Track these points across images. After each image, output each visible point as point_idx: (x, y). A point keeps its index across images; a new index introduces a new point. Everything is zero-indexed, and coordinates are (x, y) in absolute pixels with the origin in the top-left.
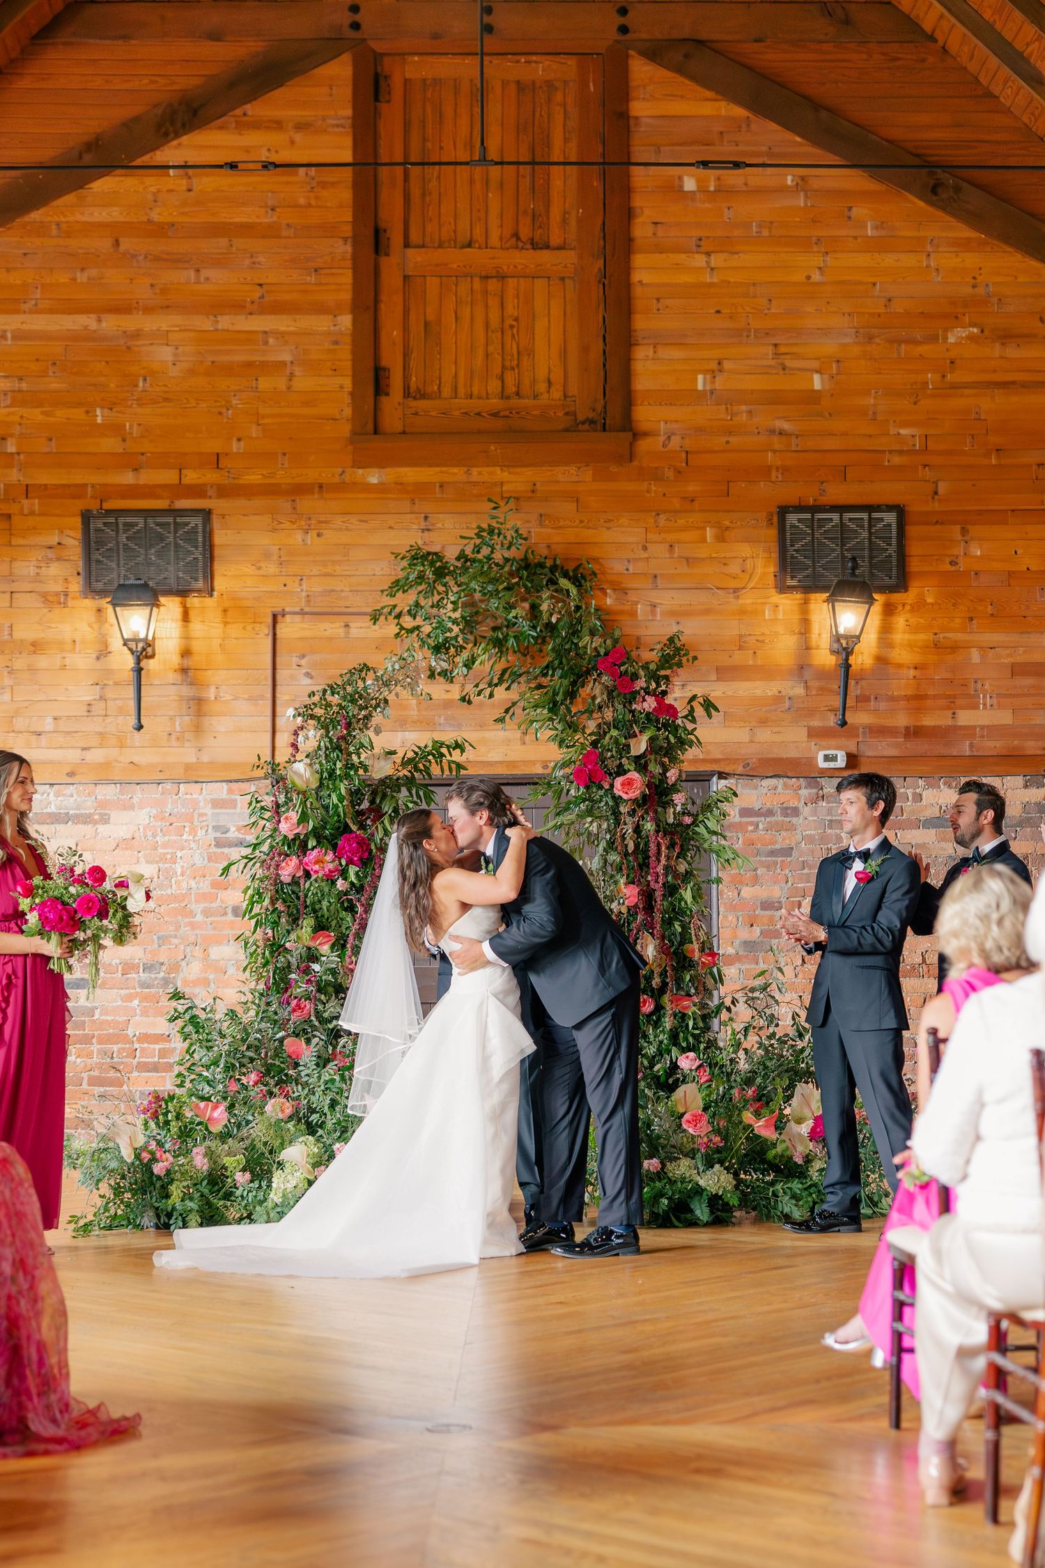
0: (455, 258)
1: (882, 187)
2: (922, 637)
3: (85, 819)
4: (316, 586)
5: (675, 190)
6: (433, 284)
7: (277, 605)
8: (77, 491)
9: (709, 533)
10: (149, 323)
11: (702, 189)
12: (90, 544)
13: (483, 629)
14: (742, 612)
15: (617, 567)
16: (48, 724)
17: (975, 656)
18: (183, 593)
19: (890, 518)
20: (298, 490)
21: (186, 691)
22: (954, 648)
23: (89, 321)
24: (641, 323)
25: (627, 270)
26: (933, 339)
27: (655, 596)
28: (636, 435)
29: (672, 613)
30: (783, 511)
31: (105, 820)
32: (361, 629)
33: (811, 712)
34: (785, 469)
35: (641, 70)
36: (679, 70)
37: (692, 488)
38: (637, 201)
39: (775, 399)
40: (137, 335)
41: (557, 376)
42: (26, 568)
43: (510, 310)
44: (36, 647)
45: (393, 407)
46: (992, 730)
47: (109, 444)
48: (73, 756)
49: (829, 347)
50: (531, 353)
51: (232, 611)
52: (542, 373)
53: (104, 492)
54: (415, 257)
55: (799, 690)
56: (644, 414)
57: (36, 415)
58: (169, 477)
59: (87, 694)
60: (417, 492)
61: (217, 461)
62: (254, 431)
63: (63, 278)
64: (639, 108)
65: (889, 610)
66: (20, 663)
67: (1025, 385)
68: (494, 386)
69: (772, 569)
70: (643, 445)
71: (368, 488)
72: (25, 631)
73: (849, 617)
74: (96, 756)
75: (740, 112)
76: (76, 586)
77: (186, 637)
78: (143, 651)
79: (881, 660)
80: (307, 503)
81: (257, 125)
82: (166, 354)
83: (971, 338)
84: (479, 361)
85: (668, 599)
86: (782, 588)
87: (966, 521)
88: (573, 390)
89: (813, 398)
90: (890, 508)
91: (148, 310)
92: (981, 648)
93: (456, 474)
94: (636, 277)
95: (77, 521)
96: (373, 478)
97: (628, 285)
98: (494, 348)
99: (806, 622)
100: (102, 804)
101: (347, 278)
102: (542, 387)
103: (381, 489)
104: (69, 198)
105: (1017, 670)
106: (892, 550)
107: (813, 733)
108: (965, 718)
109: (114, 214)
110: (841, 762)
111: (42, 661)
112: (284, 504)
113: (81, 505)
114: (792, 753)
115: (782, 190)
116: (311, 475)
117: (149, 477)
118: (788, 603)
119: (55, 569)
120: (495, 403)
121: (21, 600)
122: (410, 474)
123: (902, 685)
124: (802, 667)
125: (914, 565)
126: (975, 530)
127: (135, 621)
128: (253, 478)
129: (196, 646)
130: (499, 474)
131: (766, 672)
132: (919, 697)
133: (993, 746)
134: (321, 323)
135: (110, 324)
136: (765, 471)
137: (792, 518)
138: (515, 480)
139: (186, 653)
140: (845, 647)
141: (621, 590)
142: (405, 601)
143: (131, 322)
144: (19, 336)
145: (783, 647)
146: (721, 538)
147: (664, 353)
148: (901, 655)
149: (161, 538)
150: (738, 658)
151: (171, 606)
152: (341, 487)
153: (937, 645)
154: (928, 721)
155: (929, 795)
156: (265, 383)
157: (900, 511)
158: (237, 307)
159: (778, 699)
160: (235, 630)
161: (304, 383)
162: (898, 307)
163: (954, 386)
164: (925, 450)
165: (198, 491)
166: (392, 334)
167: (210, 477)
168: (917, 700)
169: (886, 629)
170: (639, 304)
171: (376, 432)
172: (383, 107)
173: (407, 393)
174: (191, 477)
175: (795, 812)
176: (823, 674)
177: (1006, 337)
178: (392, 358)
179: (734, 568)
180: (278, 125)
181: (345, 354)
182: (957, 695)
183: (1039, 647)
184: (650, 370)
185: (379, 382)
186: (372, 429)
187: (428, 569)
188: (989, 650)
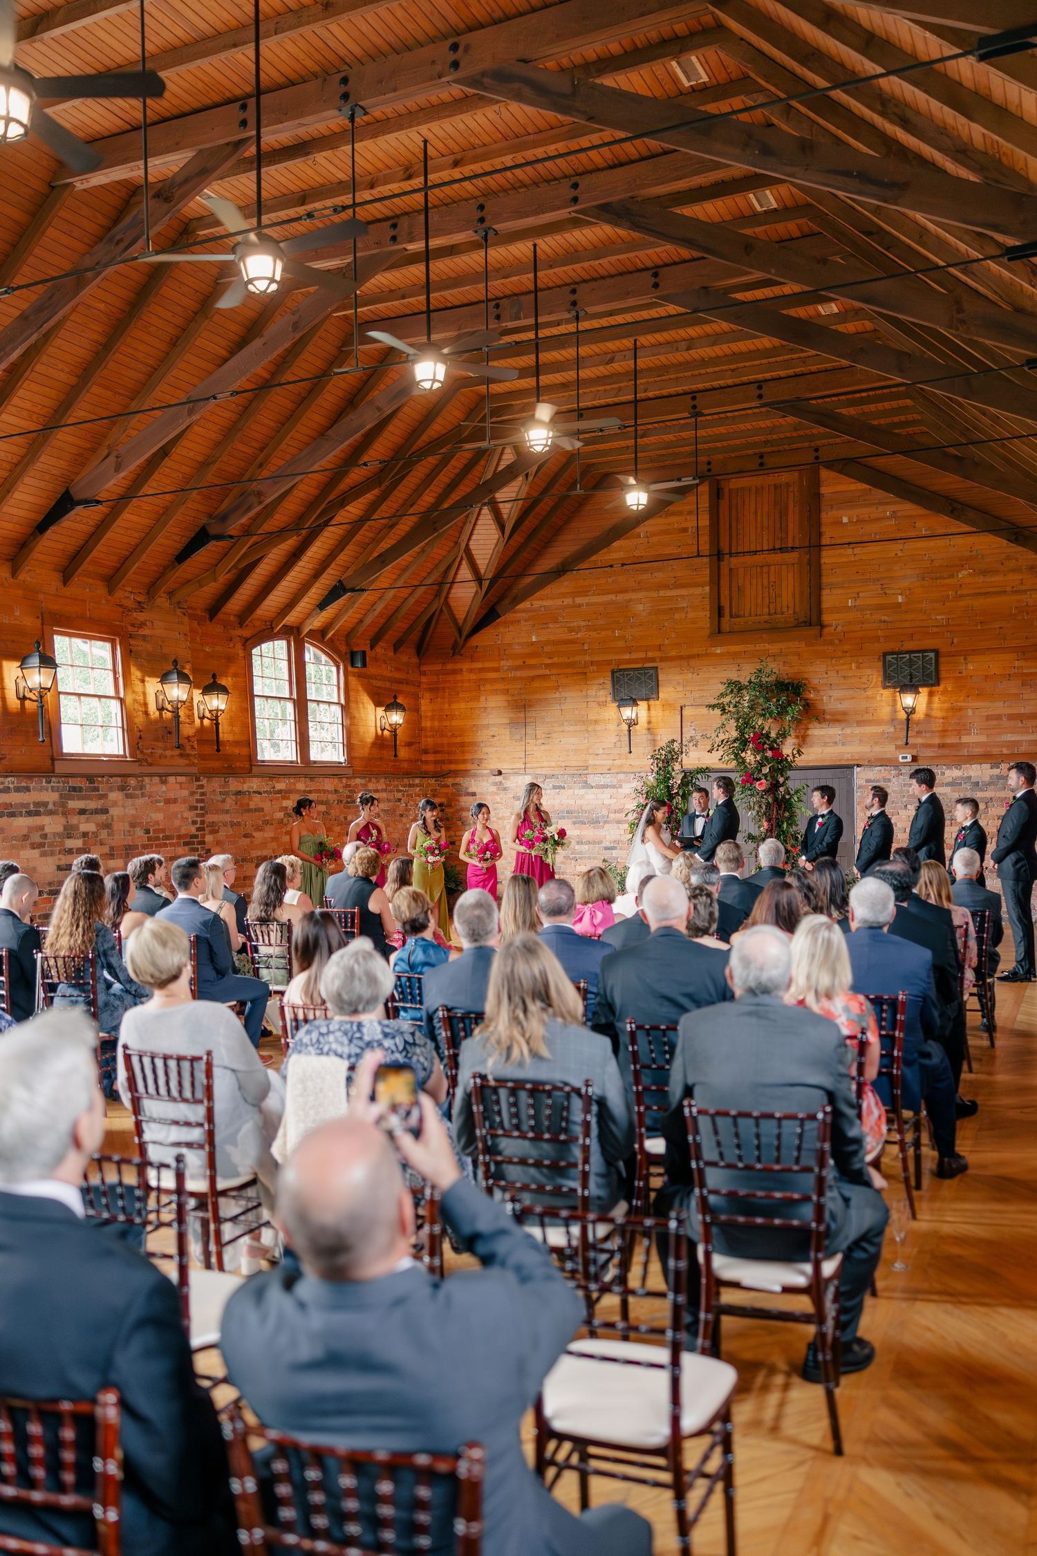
0: (749, 559)
1: (928, 512)
2: (946, 705)
3: (614, 787)
4: (697, 695)
5: (839, 523)
6: (741, 571)
7: (682, 702)
8: (609, 662)
9: (853, 666)
10: (634, 596)
11: (850, 521)
12: (616, 682)
13: (759, 710)
14: (868, 698)
15: (815, 681)
16: (601, 751)
17: (970, 712)
18: (647, 699)
19: (932, 655)
20: (690, 657)
21: (650, 737)
22: (960, 709)
23: (612, 597)
24: (825, 580)
25: (820, 558)
26: (952, 576)
27: (831, 693)
28: (822, 626)
29: (838, 699)
30: (885, 654)
31: (621, 787)
33: (896, 739)
34: (886, 637)
35: (825, 474)
36: (841, 472)
37: (846, 647)
38: (823, 529)
39: (881, 607)
40: (630, 600)
41: (791, 605)
42: (592, 692)
43: (772, 579)
44: (596, 722)
45: (726, 623)
46: (978, 744)
47: (621, 644)
48: (610, 762)
49: (905, 583)
50: (780, 596)
51: (667, 706)
52: (785, 604)
53: (620, 662)
54: (734, 561)
55: (892, 730)
56: (826, 618)
57: (594, 634)
58: (641, 655)
59: (614, 739)
60: (735, 656)
61: (659, 648)
62: (673, 635)
63: (603, 581)
64: (823, 490)
65: (931, 694)
66: (590, 729)
67: (994, 593)
68: (766, 610)
69: (880, 679)
70: (826, 630)
71: (717, 655)
72: (592, 717)
73: (908, 700)
74: (618, 762)
75: (865, 486)
76: (609, 698)
77: (649, 716)
78: (632, 723)
79: (928, 716)
80: (692, 662)
81: (673, 514)
82: (641, 607)
83: (969, 574)
84: (759, 601)
85: (836, 694)
86: (885, 687)
87: (966, 654)
88: (797, 610)
89: (899, 605)
90: (932, 651)
91: (634, 591)
92: (974, 709)
93: (750, 647)
94: (823, 561)
95: (610, 674)
97: (820, 564)
98: (766, 595)
99: (894, 702)
100: (619, 781)
101: (707, 572)
102: (785, 609)
103: (721, 655)
104: (605, 550)
105: (988, 718)
106: (933, 668)
107: (897, 747)
108: (965, 739)
109: (621, 555)
110: (909, 759)
111: (598, 728)
112: (684, 663)
113: (611, 667)
114: (889, 756)
115: (887, 518)
116: (695, 651)
117: (635, 656)
118: (887, 693)
119: (602, 693)
120: (767, 617)
121: (592, 705)
122: (733, 648)
123: (937, 726)
124: (893, 720)
125: (943, 674)
126: (969, 658)
127: (628, 712)
128: (673, 653)
129: (653, 720)
130: (767, 646)
131: (879, 722)
132: (945, 731)
133: (978, 751)
134: (698, 591)
135: (620, 597)
136: (877, 639)
137: (889, 658)
138: (774, 648)
139: (649, 722)
140: (911, 711)
141: (815, 689)
142: (724, 701)
143: (627, 596)
144: (588, 604)
145: (885, 711)
146: (858, 668)
147: (835, 591)
148: (937, 713)
149: (639, 678)
150: (867, 717)
151: (643, 705)
152: (707, 655)
153: (952, 709)
154: (948, 741)
155: (948, 773)
156: (677, 616)
157: (937, 652)
158: (666, 587)
159: (883, 733)
160: (667, 713)
161: (691, 615)
162: (937, 564)
163: (962, 596)
164: (948, 625)
165: (653, 660)
166: (725, 592)
167: (657, 654)
168: (944, 732)
169: (930, 703)
170: (824, 573)
171: (719, 632)
172: (721, 502)
173: (731, 616)
174: (650, 654)
175: (889, 780)
176: (901, 722)
177: (984, 572)
178: (725, 603)
179: (864, 680)
180: (680, 513)
181: (707, 601)
182: (962, 729)
183: (999, 707)
184: (829, 599)
185: (720, 612)
186: (718, 631)
187: (736, 687)
188: (976, 710)
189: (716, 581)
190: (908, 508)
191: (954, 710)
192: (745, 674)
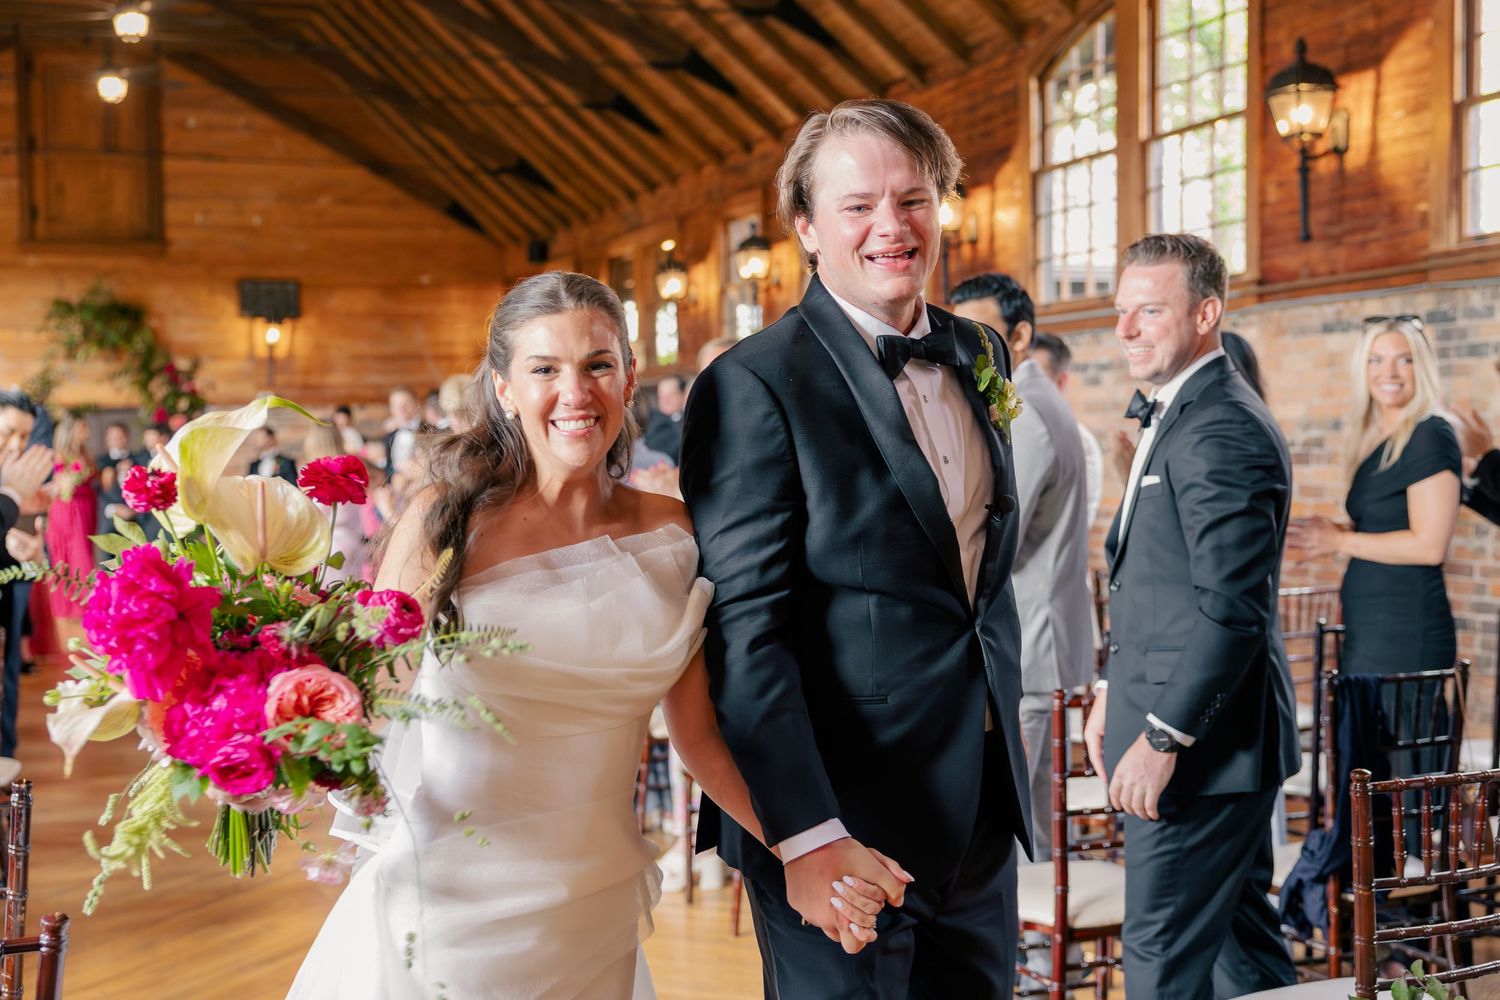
2: (310, 342)
5: (182, 125)
9: (204, 291)
11: (197, 126)
13: (93, 338)
14: (222, 328)
15: (157, 307)
17: (334, 351)
19: (293, 286)
22: (326, 348)
24: (170, 188)
25: (160, 163)
27: (177, 322)
28: (167, 244)
29: (186, 330)
30: (242, 282)
32: (28, 336)
33: (255, 376)
34: (241, 262)
37: (194, 270)
39: (233, 228)
41: (126, 214)
45: (41, 228)
49: (262, 204)
50: (111, 202)
52: (118, 211)
54: (51, 157)
55: (249, 367)
56: (172, 234)
60: (55, 271)
65: (293, 329)
67: (354, 225)
69: (235, 307)
70: (170, 248)
71: (29, 266)
79: (289, 355)
85: (183, 323)
86: (241, 317)
87: (328, 288)
88: (134, 219)
89: (252, 230)
90: (291, 282)
92: (336, 347)
96: (32, 260)
97: (161, 173)
99: (251, 336)
101: (14, 159)
102: (118, 217)
103: (35, 267)
105: (353, 358)
115: (238, 129)
118: (243, 323)
120: (95, 225)
122: (52, 260)
123: (300, 365)
124: (251, 356)
125: (304, 307)
126: (332, 293)
130: (99, 261)
131: (233, 358)
137: (247, 286)
138: (107, 263)
140: (271, 347)
141: (160, 317)
142: (53, 323)
145: (240, 346)
146: (209, 294)
147: (180, 204)
148: (300, 350)
150: (221, 351)
152: (14, 265)
153: (318, 346)
157: (298, 285)
159: (239, 370)
162: (296, 188)
163: (323, 225)
164: (309, 255)
166: (39, 190)
168: (307, 372)
169: (291, 339)
170: (167, 180)
171: (32, 238)
172: (32, 79)
173: (48, 219)
176: (260, 361)
177: (346, 201)
178: (39, 203)
179: (216, 308)
181: (14, 197)
182: (326, 367)
183: (362, 347)
184: (173, 212)
185: (31, 212)
186: (30, 240)
187: (63, 308)
188: (341, 348)
189: (26, 175)
190: (263, 121)
191: (319, 348)
192: (74, 292)
